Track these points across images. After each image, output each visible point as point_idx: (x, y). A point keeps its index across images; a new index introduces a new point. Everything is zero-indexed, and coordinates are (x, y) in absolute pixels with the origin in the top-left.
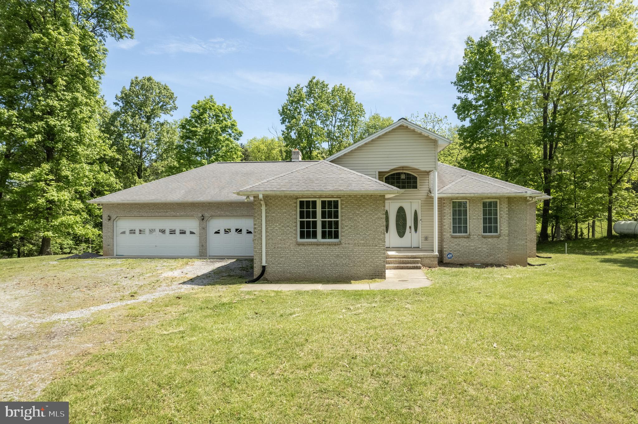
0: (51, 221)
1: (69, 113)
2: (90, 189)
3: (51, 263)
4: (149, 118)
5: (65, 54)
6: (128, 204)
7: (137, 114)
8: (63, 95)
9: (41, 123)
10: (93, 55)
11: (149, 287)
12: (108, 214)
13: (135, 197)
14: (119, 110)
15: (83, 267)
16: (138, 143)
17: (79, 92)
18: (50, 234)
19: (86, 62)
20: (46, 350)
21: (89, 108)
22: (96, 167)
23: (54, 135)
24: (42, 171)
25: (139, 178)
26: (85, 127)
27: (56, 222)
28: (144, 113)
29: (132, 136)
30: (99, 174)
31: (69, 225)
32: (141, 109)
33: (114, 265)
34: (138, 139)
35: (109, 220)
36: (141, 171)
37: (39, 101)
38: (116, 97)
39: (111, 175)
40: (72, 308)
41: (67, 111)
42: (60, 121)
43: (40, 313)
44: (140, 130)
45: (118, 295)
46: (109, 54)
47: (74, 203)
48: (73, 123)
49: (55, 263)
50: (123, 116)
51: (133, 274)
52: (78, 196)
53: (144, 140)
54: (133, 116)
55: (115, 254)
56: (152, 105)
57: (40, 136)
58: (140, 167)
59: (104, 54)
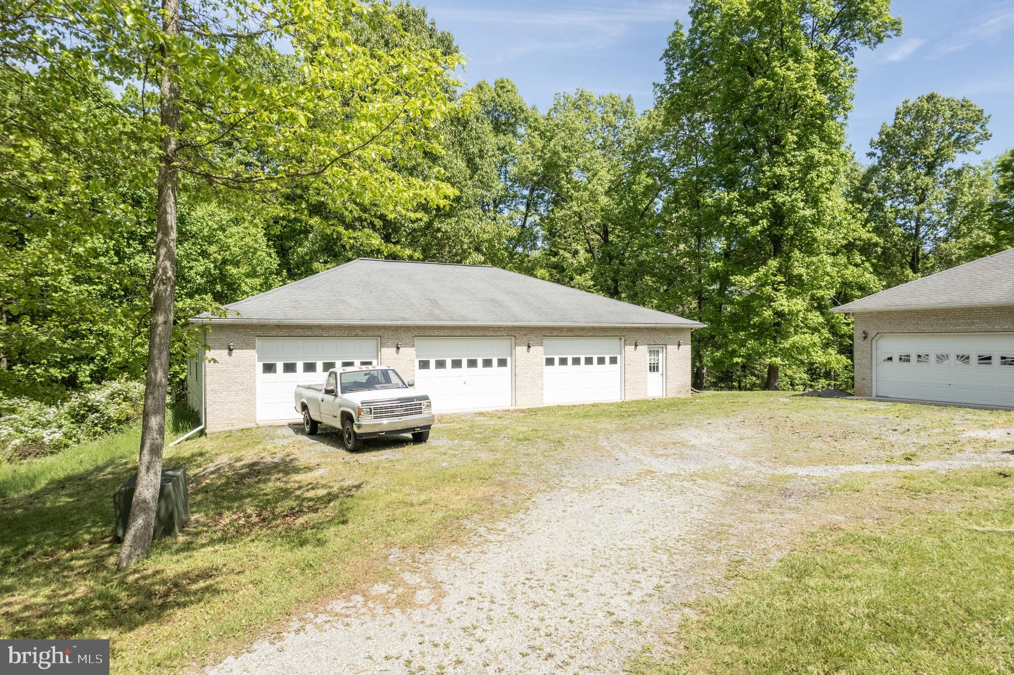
0: (780, 343)
1: (802, 181)
2: (832, 293)
3: (781, 400)
4: (930, 168)
5: (795, 96)
6: (896, 312)
7: (908, 163)
8: (794, 156)
9: (766, 203)
10: (835, 85)
11: (939, 451)
12: (864, 329)
13: (909, 299)
14: (876, 164)
15: (826, 409)
16: (911, 212)
17: (815, 147)
18: (778, 360)
19: (825, 99)
20: (781, 510)
21: (830, 168)
22: (842, 259)
23: (783, 217)
24: (768, 271)
25: (915, 272)
26: (824, 199)
27: (786, 344)
28: (921, 159)
29: (901, 203)
30: (847, 268)
31: (804, 348)
32: (915, 154)
33: (872, 410)
34: (910, 206)
35: (865, 338)
36: (918, 260)
37: (763, 172)
38: (872, 144)
39: (865, 269)
40: (812, 462)
41: (800, 179)
42: (790, 196)
43: (770, 461)
44: (916, 189)
45: (882, 453)
46: (859, 75)
47: (810, 315)
48: (807, 195)
49: (786, 400)
50: (883, 173)
51: (908, 427)
52: (816, 305)
53: (923, 205)
54: (902, 168)
55: (874, 394)
56: (937, 141)
57: (765, 221)
58: (915, 252)
59: (852, 76)
